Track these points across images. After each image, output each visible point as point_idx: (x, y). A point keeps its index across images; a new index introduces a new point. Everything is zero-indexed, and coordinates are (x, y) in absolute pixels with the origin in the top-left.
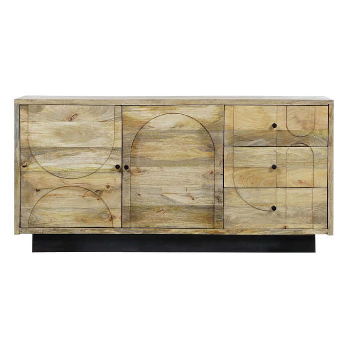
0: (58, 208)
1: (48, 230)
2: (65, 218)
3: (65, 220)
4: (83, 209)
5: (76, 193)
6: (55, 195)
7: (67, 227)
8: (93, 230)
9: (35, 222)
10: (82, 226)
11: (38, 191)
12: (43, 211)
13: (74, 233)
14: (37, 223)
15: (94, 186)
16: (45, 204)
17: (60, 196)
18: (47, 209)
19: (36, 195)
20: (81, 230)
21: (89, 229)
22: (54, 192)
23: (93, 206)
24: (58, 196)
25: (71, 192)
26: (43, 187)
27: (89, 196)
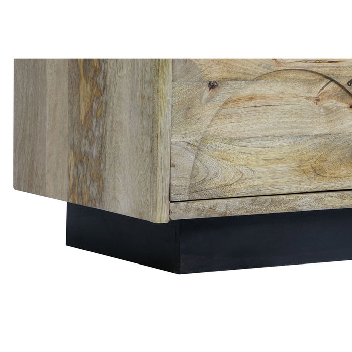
0: (257, 138)
1: (236, 203)
2: (273, 167)
3: (274, 172)
4: (316, 136)
5: (301, 90)
6: (251, 98)
7: (277, 191)
8: (343, 198)
9: (203, 181)
10: (313, 187)
11: (212, 86)
12: (224, 146)
13: (300, 209)
14: (210, 185)
15: (345, 68)
16: (227, 127)
17: (263, 102)
18: (231, 140)
19: (208, 101)
20: (316, 200)
21: (335, 194)
22: (249, 90)
23: (338, 127)
24: (258, 102)
25: (288, 88)
26: (225, 75)
27: (330, 97)
